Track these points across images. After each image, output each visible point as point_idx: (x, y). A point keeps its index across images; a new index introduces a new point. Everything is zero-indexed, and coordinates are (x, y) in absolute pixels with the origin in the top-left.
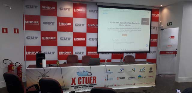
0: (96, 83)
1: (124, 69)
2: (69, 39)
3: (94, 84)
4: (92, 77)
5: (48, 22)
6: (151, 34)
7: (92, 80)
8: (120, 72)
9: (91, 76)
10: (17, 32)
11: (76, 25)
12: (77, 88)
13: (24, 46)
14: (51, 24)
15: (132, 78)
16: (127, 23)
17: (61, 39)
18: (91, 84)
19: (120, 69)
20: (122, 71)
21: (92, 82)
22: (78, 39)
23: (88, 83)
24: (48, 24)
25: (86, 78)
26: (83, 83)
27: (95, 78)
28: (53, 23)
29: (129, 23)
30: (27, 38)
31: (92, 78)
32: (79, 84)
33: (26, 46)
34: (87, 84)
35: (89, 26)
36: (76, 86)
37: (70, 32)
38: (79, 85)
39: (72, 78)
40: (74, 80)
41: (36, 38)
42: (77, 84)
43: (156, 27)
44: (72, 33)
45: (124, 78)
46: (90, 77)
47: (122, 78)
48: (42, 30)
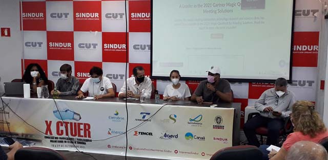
0: (89, 137)
1: (149, 114)
2: (95, 46)
3: (85, 138)
4: (82, 124)
5: (58, 14)
6: (296, 30)
7: (82, 130)
8: (140, 120)
9: (79, 122)
10: (6, 34)
11: (107, 16)
12: (56, 141)
13: (22, 60)
14: (64, 16)
15: (171, 136)
16: (223, 5)
17: (80, 46)
18: (81, 138)
19: (141, 113)
20: (146, 118)
21: (82, 133)
22: (111, 46)
23: (75, 135)
24: (59, 17)
25: (71, 123)
26: (67, 134)
27: (87, 127)
28: (66, 15)
29: (228, 4)
30: (27, 44)
31: (82, 127)
32: (58, 133)
33: (25, 60)
34: (74, 137)
35: (135, 18)
36: (53, 138)
37: (96, 32)
38: (59, 136)
39: (46, 122)
40: (49, 125)
41: (40, 44)
42: (55, 134)
43: (314, 12)
44: (100, 34)
45: (150, 134)
46: (79, 124)
47: (145, 134)
48: (48, 29)
